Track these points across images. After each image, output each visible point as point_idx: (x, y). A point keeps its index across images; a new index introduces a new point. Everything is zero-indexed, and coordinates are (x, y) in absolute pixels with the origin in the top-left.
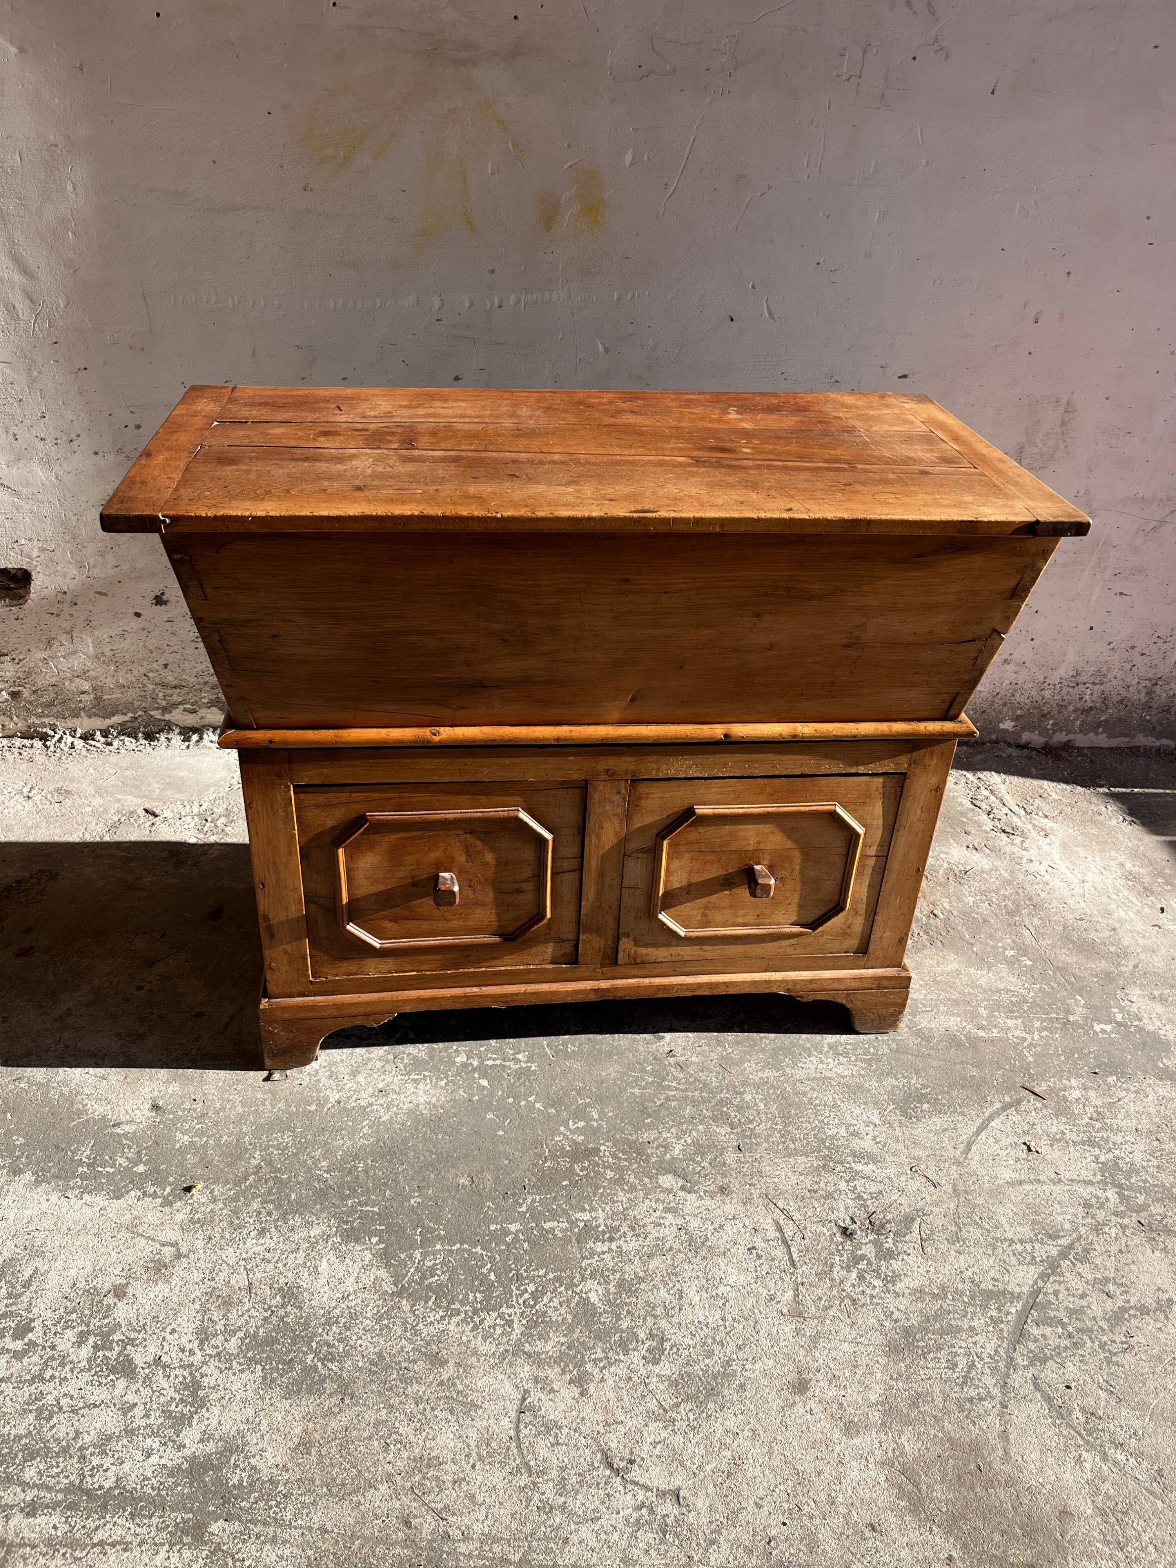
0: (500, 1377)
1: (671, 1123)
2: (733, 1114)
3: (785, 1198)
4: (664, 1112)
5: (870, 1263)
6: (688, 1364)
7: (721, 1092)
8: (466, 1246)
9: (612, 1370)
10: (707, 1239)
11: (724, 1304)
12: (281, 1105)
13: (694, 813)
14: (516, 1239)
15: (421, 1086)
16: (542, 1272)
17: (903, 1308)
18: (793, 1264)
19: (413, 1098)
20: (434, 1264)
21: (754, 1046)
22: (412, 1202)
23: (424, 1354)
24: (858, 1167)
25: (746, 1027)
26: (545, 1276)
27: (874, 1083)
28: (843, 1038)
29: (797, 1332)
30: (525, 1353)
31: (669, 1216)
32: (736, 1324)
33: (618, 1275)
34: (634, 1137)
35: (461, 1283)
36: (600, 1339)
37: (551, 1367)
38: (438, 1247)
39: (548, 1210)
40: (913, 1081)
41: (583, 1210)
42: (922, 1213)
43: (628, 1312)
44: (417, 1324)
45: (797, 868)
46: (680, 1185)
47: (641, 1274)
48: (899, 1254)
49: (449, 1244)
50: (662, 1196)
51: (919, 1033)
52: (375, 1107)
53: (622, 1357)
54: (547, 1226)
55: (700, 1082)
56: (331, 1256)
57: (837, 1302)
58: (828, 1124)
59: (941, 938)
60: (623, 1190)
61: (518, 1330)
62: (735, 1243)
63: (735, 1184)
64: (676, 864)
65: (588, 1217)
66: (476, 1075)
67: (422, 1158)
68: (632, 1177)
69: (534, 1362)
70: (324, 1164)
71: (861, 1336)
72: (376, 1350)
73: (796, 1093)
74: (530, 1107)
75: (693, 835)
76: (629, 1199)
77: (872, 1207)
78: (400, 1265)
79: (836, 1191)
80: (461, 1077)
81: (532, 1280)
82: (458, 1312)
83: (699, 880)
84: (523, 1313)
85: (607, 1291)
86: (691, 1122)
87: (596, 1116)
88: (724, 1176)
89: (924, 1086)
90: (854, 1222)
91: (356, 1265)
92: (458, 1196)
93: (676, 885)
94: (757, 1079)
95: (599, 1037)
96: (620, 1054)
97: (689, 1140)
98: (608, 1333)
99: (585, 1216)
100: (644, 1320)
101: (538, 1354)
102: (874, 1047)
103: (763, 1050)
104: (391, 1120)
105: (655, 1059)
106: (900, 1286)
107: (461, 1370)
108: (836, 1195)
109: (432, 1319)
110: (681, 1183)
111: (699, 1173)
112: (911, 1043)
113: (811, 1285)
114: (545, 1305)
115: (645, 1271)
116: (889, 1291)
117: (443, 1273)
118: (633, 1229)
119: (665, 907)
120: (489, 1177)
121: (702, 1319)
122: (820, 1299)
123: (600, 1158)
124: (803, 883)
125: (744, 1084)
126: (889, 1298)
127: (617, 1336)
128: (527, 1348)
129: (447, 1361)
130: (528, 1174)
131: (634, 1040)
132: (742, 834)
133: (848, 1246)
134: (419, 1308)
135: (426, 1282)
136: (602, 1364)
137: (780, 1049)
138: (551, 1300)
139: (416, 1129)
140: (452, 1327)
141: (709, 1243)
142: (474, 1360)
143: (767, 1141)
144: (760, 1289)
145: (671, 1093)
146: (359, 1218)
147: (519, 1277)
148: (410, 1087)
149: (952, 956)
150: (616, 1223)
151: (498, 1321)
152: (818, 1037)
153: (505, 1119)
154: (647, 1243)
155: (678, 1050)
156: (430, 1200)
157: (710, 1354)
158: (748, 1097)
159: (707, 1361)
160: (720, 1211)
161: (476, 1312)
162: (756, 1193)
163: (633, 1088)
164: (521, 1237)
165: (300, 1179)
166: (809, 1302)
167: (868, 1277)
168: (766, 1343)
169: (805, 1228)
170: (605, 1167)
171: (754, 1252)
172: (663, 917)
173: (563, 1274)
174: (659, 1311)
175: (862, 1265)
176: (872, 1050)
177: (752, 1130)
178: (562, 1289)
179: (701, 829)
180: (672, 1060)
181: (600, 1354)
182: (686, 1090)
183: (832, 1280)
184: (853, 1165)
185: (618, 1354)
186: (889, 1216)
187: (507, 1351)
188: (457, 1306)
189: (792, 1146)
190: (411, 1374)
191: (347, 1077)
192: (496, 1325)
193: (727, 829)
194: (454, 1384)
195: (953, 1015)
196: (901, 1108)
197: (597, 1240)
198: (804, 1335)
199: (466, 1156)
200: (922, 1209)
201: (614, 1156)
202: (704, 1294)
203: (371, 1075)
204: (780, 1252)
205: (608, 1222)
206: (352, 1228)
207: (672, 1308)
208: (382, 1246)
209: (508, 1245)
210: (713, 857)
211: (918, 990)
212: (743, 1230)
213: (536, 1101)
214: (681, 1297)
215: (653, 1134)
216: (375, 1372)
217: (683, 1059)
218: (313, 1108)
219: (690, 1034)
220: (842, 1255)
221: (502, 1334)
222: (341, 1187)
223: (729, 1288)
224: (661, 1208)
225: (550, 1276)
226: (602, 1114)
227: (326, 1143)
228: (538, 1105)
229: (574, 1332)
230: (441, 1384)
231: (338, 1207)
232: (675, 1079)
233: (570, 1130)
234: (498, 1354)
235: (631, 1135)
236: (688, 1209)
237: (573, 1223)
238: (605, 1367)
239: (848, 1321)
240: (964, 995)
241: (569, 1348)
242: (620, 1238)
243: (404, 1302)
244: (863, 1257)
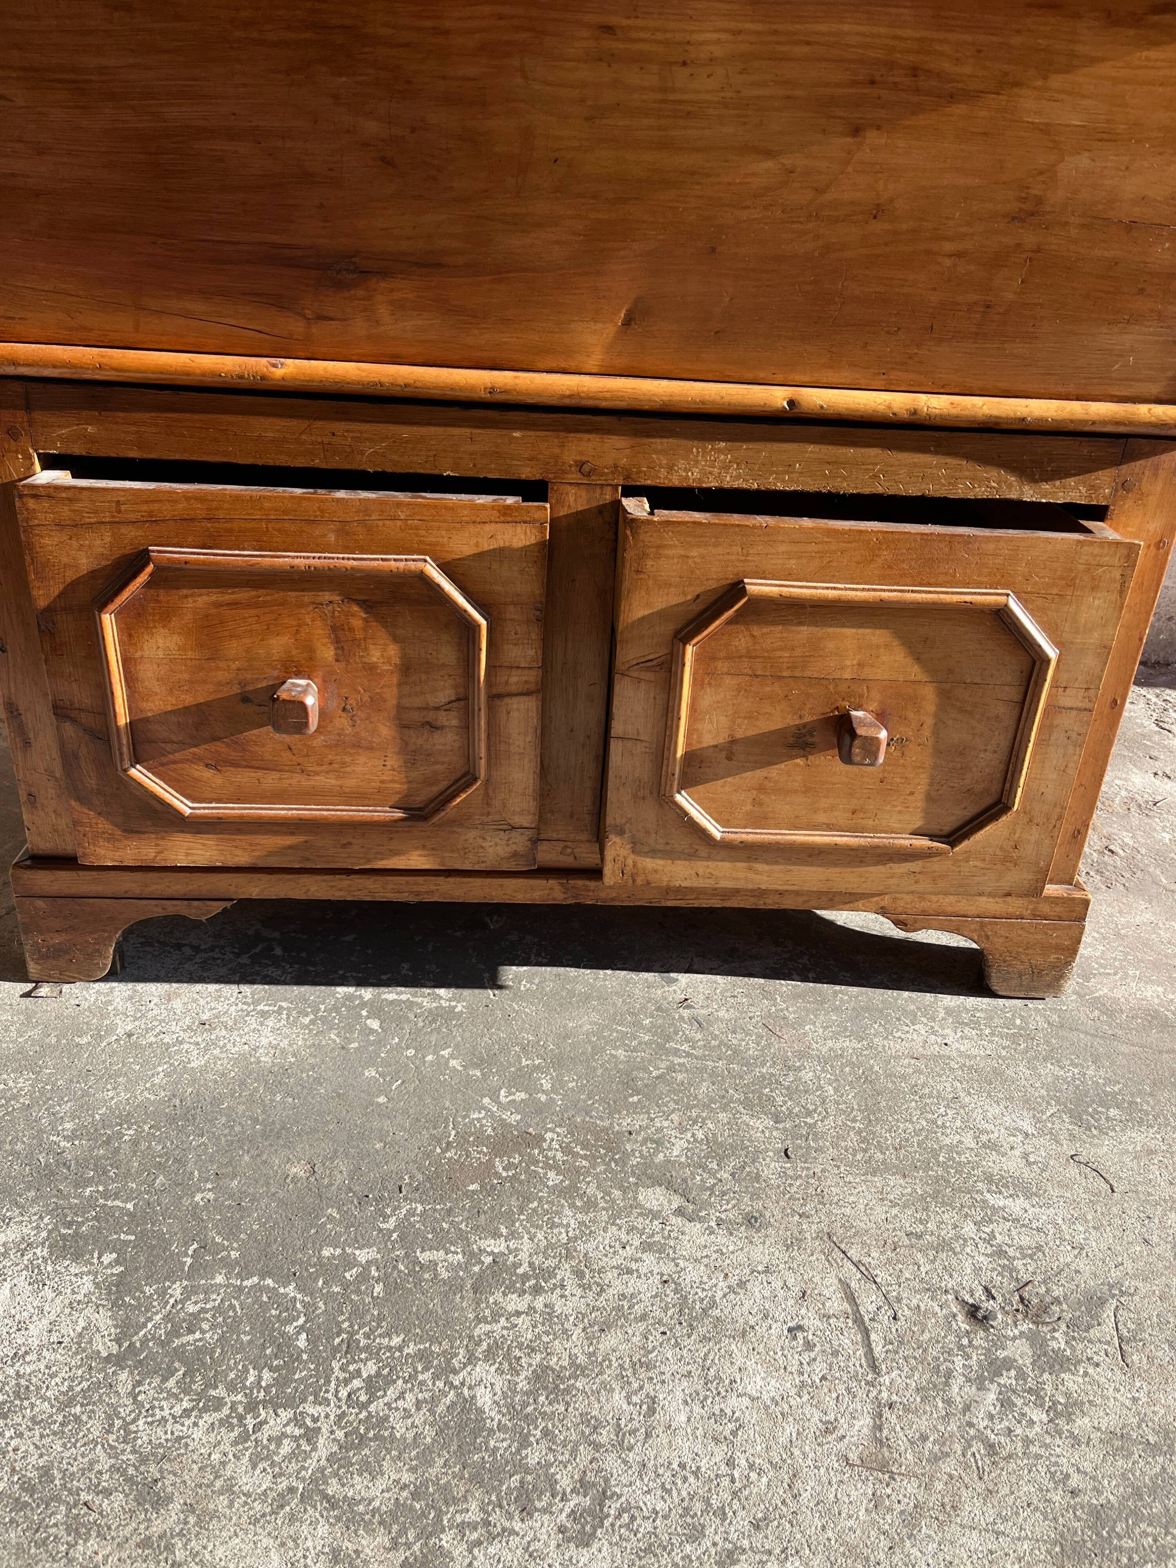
0: (266, 1542)
1: (672, 1105)
2: (779, 1100)
3: (864, 1243)
4: (662, 1088)
5: (1022, 1375)
6: (648, 1550)
7: (763, 1064)
8: (269, 1282)
9: (492, 1550)
10: (713, 1304)
11: (734, 1433)
12: (35, 1033)
13: (743, 592)
14: (364, 1276)
15: (270, 1022)
16: (396, 1341)
17: (1087, 1466)
18: (874, 1366)
19: (252, 1038)
20: (203, 1310)
21: (822, 1003)
22: (198, 1198)
23: (130, 1480)
24: (993, 1200)
25: (811, 975)
26: (400, 1349)
27: (1023, 1070)
28: (972, 1002)
29: (877, 1501)
30: (326, 1497)
31: (649, 1259)
32: (753, 1476)
33: (537, 1358)
34: (607, 1123)
35: (241, 1348)
36: (481, 1484)
37: (370, 1531)
38: (219, 1279)
39: (434, 1230)
40: (1091, 1072)
41: (496, 1235)
42: (1117, 1290)
43: (546, 1433)
44: (134, 1421)
45: (929, 721)
46: (675, 1206)
47: (582, 1359)
48: (1079, 1362)
49: (239, 1276)
50: (640, 1223)
51: (1096, 1004)
52: (186, 1046)
53: (517, 1526)
54: (424, 1257)
55: (729, 1047)
56: (21, 1281)
57: (958, 1448)
58: (944, 1126)
59: (1124, 881)
60: (572, 1206)
61: (324, 1447)
62: (766, 1317)
63: (773, 1211)
64: (708, 699)
65: (503, 1248)
66: (364, 1013)
67: (238, 1129)
68: (594, 1185)
69: (338, 1519)
70: (68, 1126)
71: (1005, 1519)
72: (41, 1462)
73: (890, 1076)
74: (441, 1065)
75: (741, 641)
76: (582, 1223)
77: (1024, 1269)
78: (139, 1307)
79: (958, 1237)
80: (338, 1012)
81: (374, 1353)
82: (219, 1404)
83: (751, 732)
84: (340, 1417)
85: (512, 1386)
86: (706, 1106)
87: (547, 1086)
88: (755, 1196)
89: (1108, 1081)
90: (991, 1297)
91: (58, 1301)
92: (281, 1194)
93: (708, 740)
94: (824, 1050)
95: (572, 972)
96: (603, 998)
97: (700, 1135)
98: (498, 1472)
99: (497, 1246)
100: (574, 1452)
101: (352, 1502)
102: (1022, 1018)
103: (836, 1010)
104: (204, 1069)
105: (659, 1009)
106: (1082, 1423)
107: (192, 1520)
108: (957, 1246)
109: (166, 1412)
110: (677, 1202)
111: (711, 1189)
112: (1083, 1017)
113: (907, 1410)
114: (388, 1405)
115: (590, 1355)
116: (1060, 1433)
117: (213, 1327)
118: (580, 1274)
119: (687, 782)
120: (343, 1166)
121: (687, 1459)
122: (924, 1438)
123: (542, 1151)
124: (938, 752)
125: (802, 1055)
126: (1060, 1446)
127: (516, 1479)
128: (333, 1488)
129: (170, 1499)
130: (412, 1167)
131: (628, 982)
132: (831, 645)
133: (979, 1338)
134: (148, 1390)
135: (177, 1342)
136: (475, 1536)
137: (866, 1009)
138: (401, 1396)
139: (242, 1083)
140: (197, 1434)
141: (716, 1312)
142: (223, 1501)
143: (835, 1145)
144: (807, 1410)
145: (677, 1060)
146: (96, 1218)
147: (351, 1346)
148: (253, 1022)
149: (1143, 905)
150: (551, 1263)
151: (289, 1430)
152: (929, 997)
153: (394, 1080)
154: (601, 1302)
155: (698, 1000)
156: (231, 1197)
157: (696, 1534)
158: (807, 1075)
159: (688, 1548)
160: (741, 1256)
161: (252, 1407)
162: (810, 1230)
163: (616, 1048)
164: (374, 1273)
165: (19, 1147)
166: (903, 1444)
167: (1019, 1402)
168: (814, 1522)
169: (899, 1300)
170: (547, 1166)
171: (800, 1335)
172: (682, 799)
173: (436, 1348)
174: (605, 1436)
175: (1008, 1378)
176: (1018, 1022)
177: (811, 1126)
178: (427, 1376)
179: (756, 630)
180: (686, 1013)
181: (474, 1515)
182: (703, 1058)
183: (948, 1402)
184: (988, 1196)
185: (510, 1516)
186: (1057, 1292)
187: (292, 1490)
188: (220, 1391)
189: (879, 1156)
190: (93, 1517)
191: (156, 1000)
192: (284, 1435)
193: (805, 632)
194: (170, 1548)
195: (1152, 982)
196: (1070, 1111)
197: (510, 1289)
198: (890, 1510)
199: (315, 1131)
200: (1119, 1284)
201: (566, 1149)
202: (697, 1409)
203: (195, 1001)
204: (850, 1340)
205: (537, 1260)
206: (76, 1233)
207: (633, 1432)
208: (119, 1269)
209: (346, 1286)
210: (776, 688)
211: (1090, 945)
212: (781, 1294)
213: (452, 1057)
214: (652, 1411)
215: (640, 1121)
216: (26, 1505)
217: (704, 1012)
218: (84, 1040)
219: (719, 978)
220: (969, 1357)
221: (292, 1456)
222: (82, 1164)
223: (746, 1401)
224: (637, 1243)
225: (411, 1349)
226: (558, 1084)
227: (85, 1093)
228: (453, 1063)
229: (431, 1464)
230: (145, 1543)
231: (66, 1197)
232: (688, 1040)
233: (499, 1103)
234: (272, 1495)
235: (601, 1118)
236: (686, 1248)
237: (473, 1256)
238: (479, 1543)
239: (980, 1487)
240: (1166, 956)
241: (415, 1496)
242: (553, 1290)
243: (123, 1376)
244: (1008, 1364)
